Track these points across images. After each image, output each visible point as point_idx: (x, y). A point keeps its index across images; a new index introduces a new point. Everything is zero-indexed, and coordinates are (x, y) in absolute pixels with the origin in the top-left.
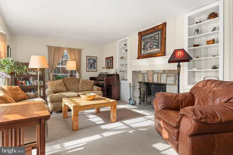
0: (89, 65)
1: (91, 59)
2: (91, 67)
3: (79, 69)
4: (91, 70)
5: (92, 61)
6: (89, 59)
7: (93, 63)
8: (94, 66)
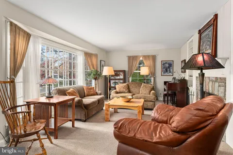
0: (164, 69)
1: (166, 63)
2: (167, 71)
3: (153, 73)
4: (166, 74)
5: (167, 65)
6: (164, 64)
7: (169, 67)
8: (169, 70)
